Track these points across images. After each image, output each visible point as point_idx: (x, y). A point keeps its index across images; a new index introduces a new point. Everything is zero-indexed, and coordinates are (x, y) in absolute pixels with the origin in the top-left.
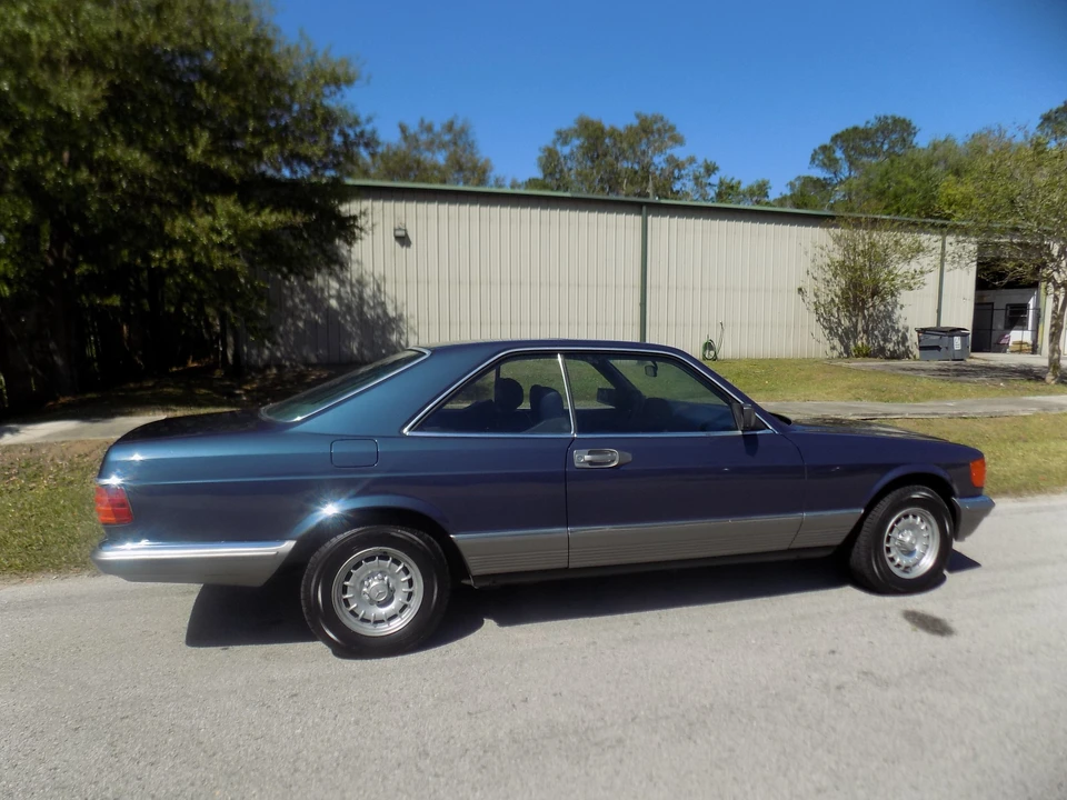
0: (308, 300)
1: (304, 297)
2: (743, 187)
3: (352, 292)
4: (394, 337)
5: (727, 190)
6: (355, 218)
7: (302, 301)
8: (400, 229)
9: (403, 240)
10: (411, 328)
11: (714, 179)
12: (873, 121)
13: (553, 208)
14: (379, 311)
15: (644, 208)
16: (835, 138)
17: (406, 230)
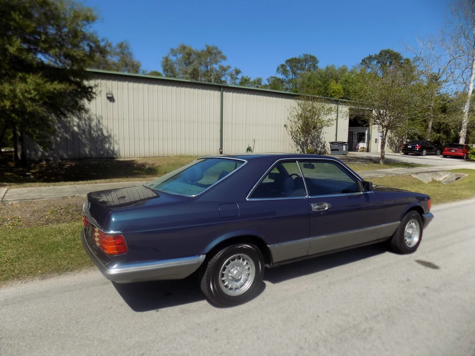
0: (63, 127)
1: (60, 125)
2: (252, 80)
3: (86, 124)
4: (107, 146)
5: (245, 81)
6: (91, 88)
7: (59, 128)
8: (109, 94)
9: (111, 99)
10: (115, 141)
11: (239, 76)
12: (302, 56)
13: (182, 86)
14: (99, 133)
15: (222, 88)
16: (287, 61)
17: (112, 94)
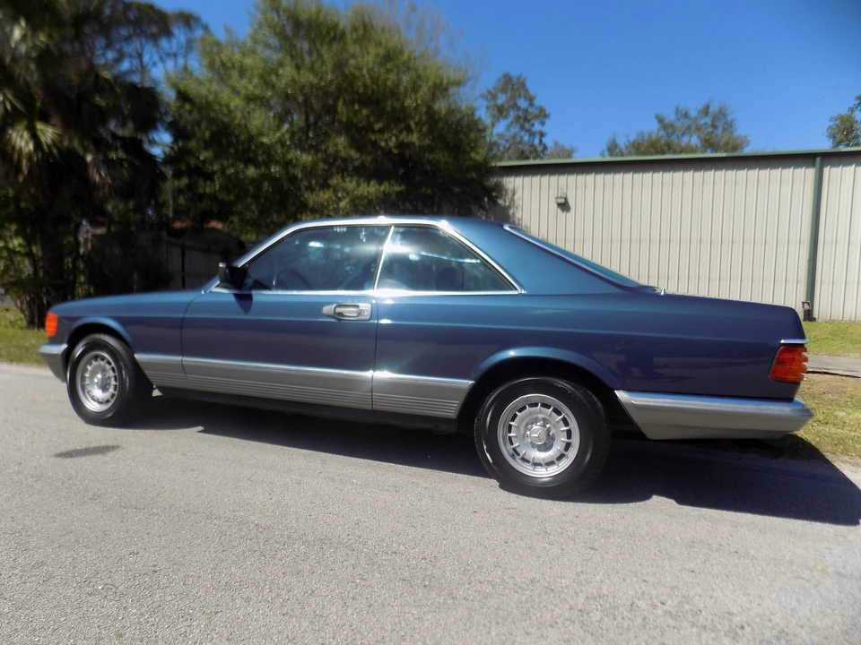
8: (562, 197)
9: (564, 206)
15: (818, 160)
17: (566, 199)
